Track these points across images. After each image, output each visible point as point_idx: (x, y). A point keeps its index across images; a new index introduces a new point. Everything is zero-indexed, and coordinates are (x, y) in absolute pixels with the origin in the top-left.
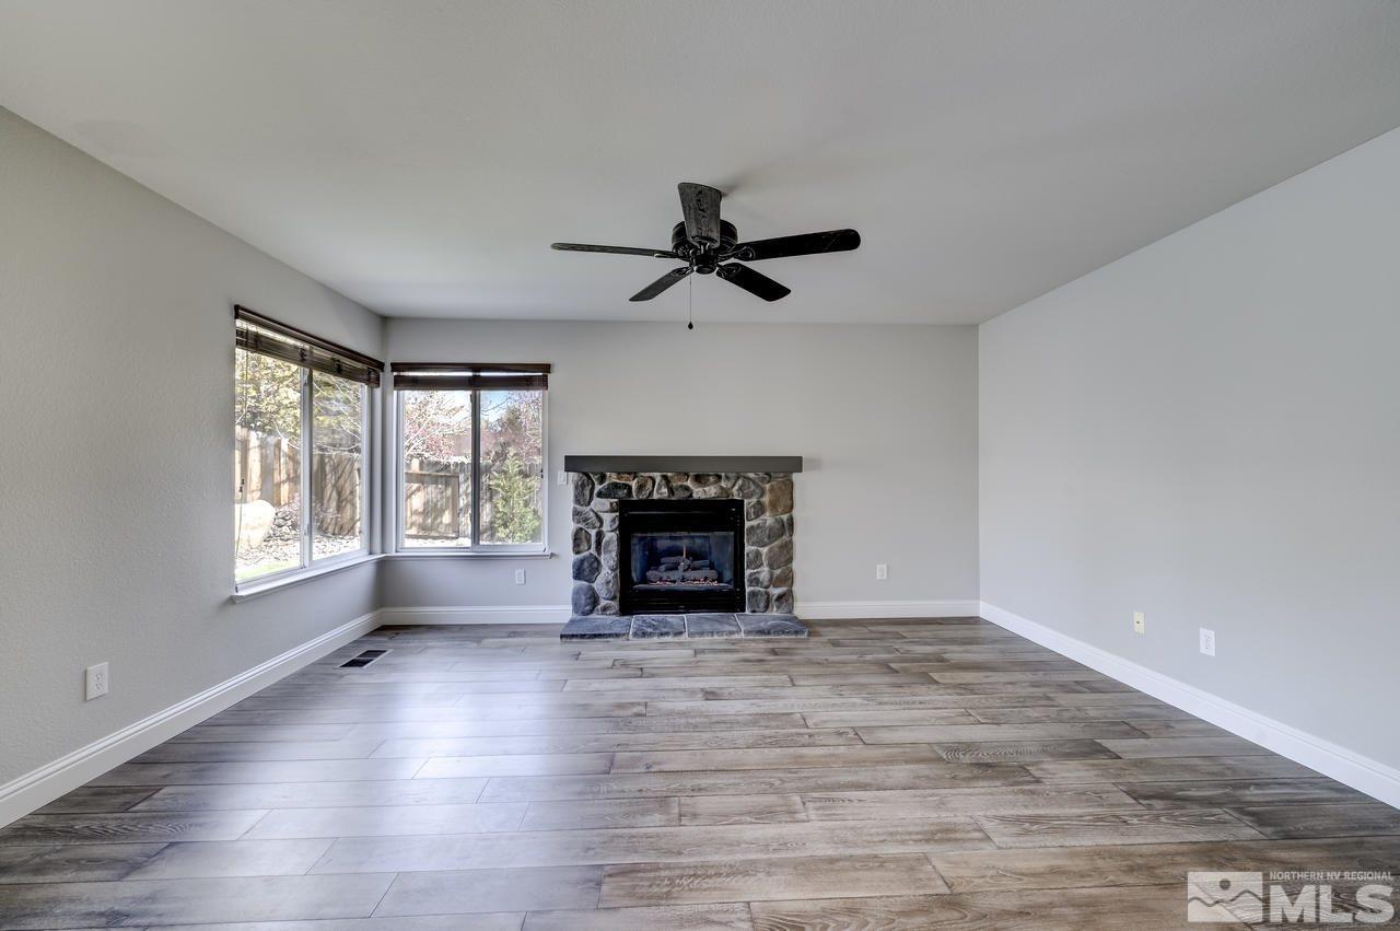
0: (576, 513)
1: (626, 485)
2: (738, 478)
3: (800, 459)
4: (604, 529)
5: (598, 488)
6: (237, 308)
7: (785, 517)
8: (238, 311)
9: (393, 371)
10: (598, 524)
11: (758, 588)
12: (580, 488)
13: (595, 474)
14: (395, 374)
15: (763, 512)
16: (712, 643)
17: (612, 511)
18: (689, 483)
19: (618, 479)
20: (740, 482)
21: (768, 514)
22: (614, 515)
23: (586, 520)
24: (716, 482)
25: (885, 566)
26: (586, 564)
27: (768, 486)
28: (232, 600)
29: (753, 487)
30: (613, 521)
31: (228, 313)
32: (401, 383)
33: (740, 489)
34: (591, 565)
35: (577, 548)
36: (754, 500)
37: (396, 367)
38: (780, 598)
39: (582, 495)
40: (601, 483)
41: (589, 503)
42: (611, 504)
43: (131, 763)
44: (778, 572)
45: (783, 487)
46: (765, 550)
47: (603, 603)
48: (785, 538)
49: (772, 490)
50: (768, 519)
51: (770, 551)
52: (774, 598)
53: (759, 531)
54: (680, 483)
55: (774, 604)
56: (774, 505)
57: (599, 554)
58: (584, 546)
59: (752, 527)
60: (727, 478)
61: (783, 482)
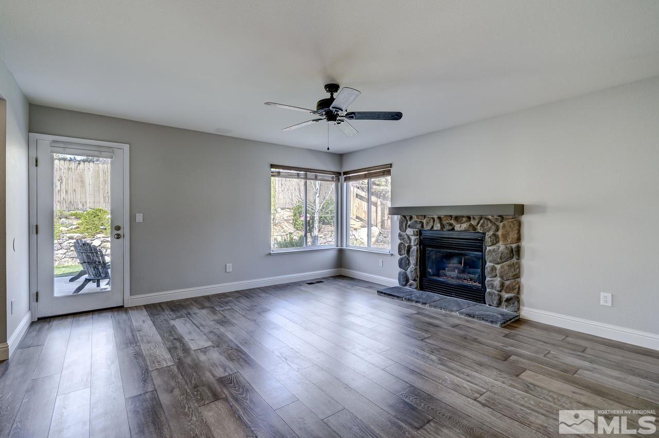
0: (400, 235)
1: (421, 222)
2: (481, 219)
3: (523, 206)
4: (412, 244)
5: (409, 223)
6: (271, 165)
7: (514, 246)
8: (272, 166)
9: (344, 175)
10: (408, 242)
11: (494, 291)
12: (401, 223)
13: (407, 216)
14: (345, 176)
15: (497, 242)
16: (435, 313)
17: (414, 235)
18: (452, 222)
19: (417, 218)
20: (482, 221)
21: (501, 243)
22: (416, 237)
23: (403, 239)
24: (466, 221)
25: (609, 295)
26: (403, 261)
27: (501, 224)
28: (270, 254)
29: (490, 225)
30: (415, 240)
31: (268, 167)
32: (346, 179)
33: (482, 226)
34: (405, 262)
35: (400, 252)
36: (491, 233)
37: (345, 173)
38: (508, 300)
39: (403, 227)
40: (410, 221)
41: (405, 231)
42: (414, 232)
43: (236, 291)
44: (507, 283)
45: (512, 226)
46: (498, 267)
47: (411, 282)
48: (514, 260)
49: (504, 226)
50: (501, 246)
51: (502, 267)
52: (504, 299)
53: (494, 254)
54: (448, 222)
55: (504, 304)
56: (505, 237)
57: (409, 256)
58: (403, 252)
59: (490, 250)
60: (474, 218)
61: (512, 222)
